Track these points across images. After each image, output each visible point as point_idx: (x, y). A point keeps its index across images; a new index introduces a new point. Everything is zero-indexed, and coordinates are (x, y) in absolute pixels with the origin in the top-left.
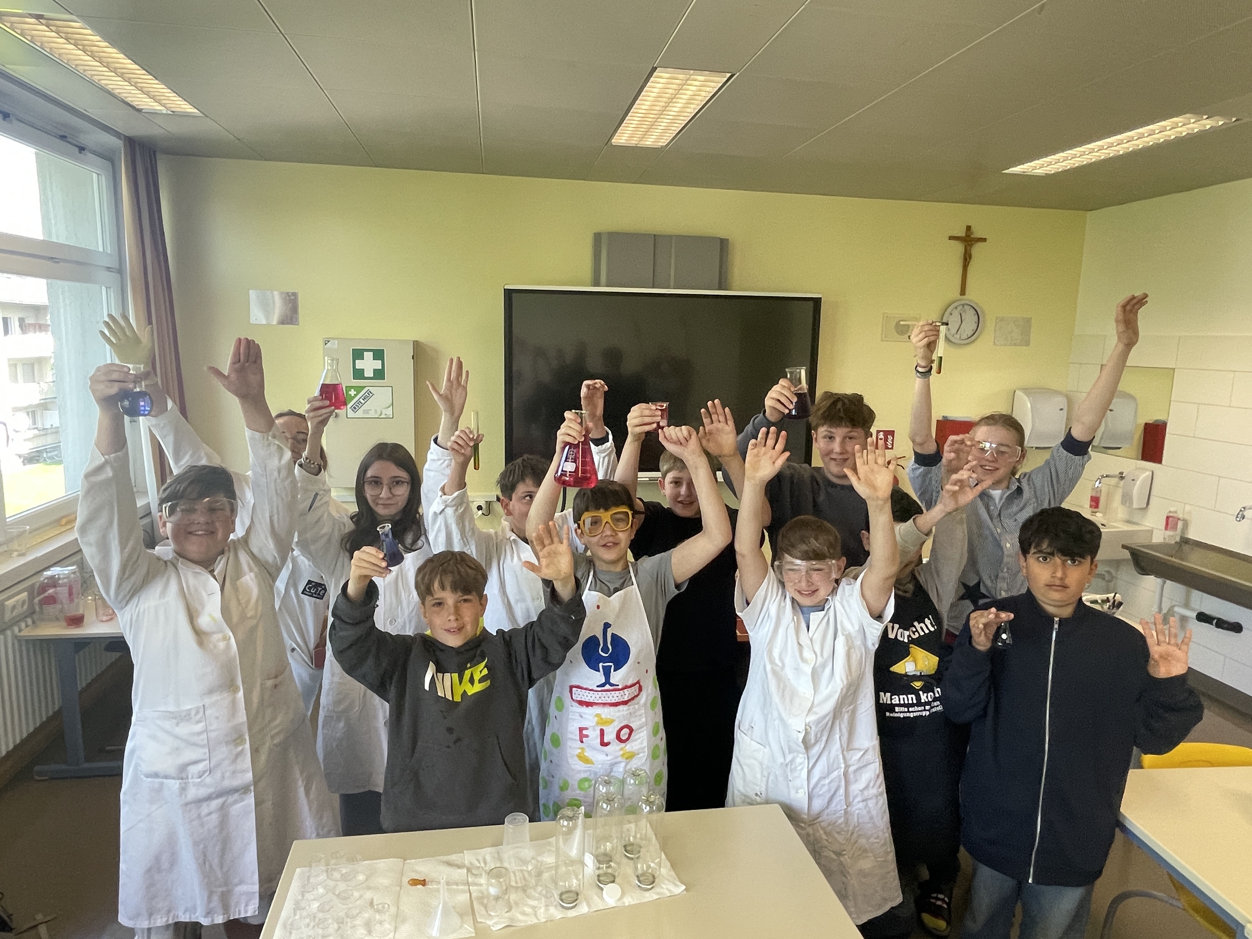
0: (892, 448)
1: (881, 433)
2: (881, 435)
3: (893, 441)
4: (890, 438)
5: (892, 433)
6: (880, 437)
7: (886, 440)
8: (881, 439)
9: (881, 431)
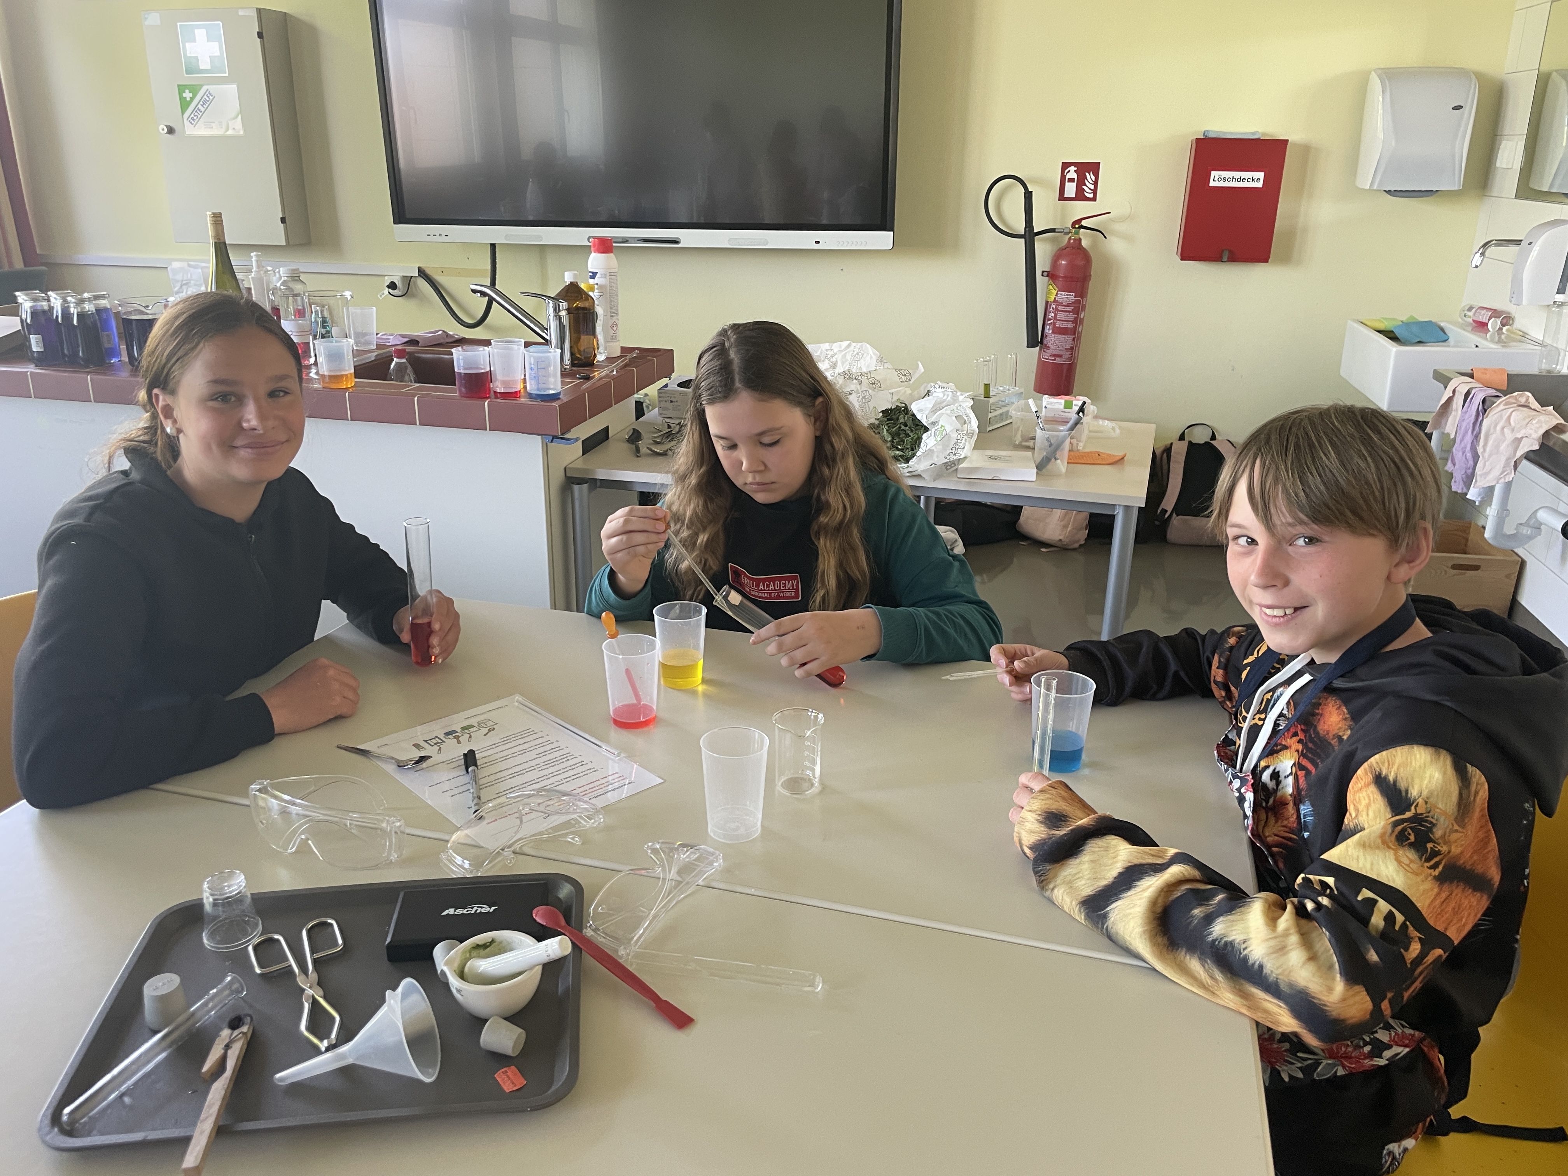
0: (1094, 199)
1: (1073, 169)
2: (1072, 173)
3: (1096, 183)
4: (1090, 177)
5: (1094, 168)
6: (1068, 176)
7: (1081, 182)
8: (1071, 180)
9: (1071, 164)
